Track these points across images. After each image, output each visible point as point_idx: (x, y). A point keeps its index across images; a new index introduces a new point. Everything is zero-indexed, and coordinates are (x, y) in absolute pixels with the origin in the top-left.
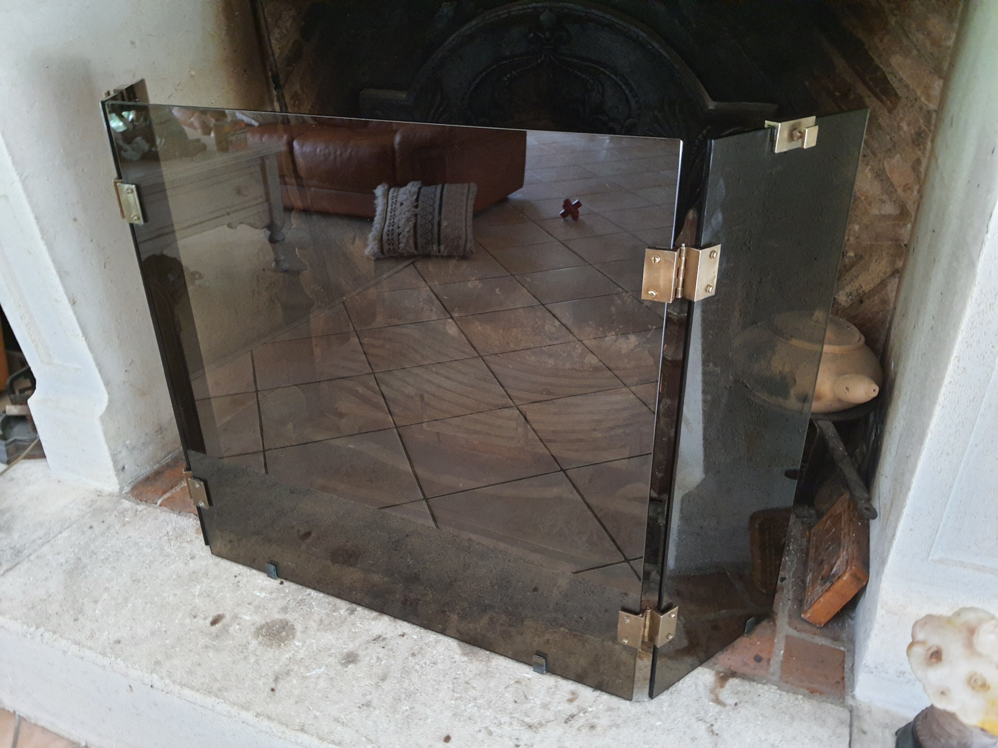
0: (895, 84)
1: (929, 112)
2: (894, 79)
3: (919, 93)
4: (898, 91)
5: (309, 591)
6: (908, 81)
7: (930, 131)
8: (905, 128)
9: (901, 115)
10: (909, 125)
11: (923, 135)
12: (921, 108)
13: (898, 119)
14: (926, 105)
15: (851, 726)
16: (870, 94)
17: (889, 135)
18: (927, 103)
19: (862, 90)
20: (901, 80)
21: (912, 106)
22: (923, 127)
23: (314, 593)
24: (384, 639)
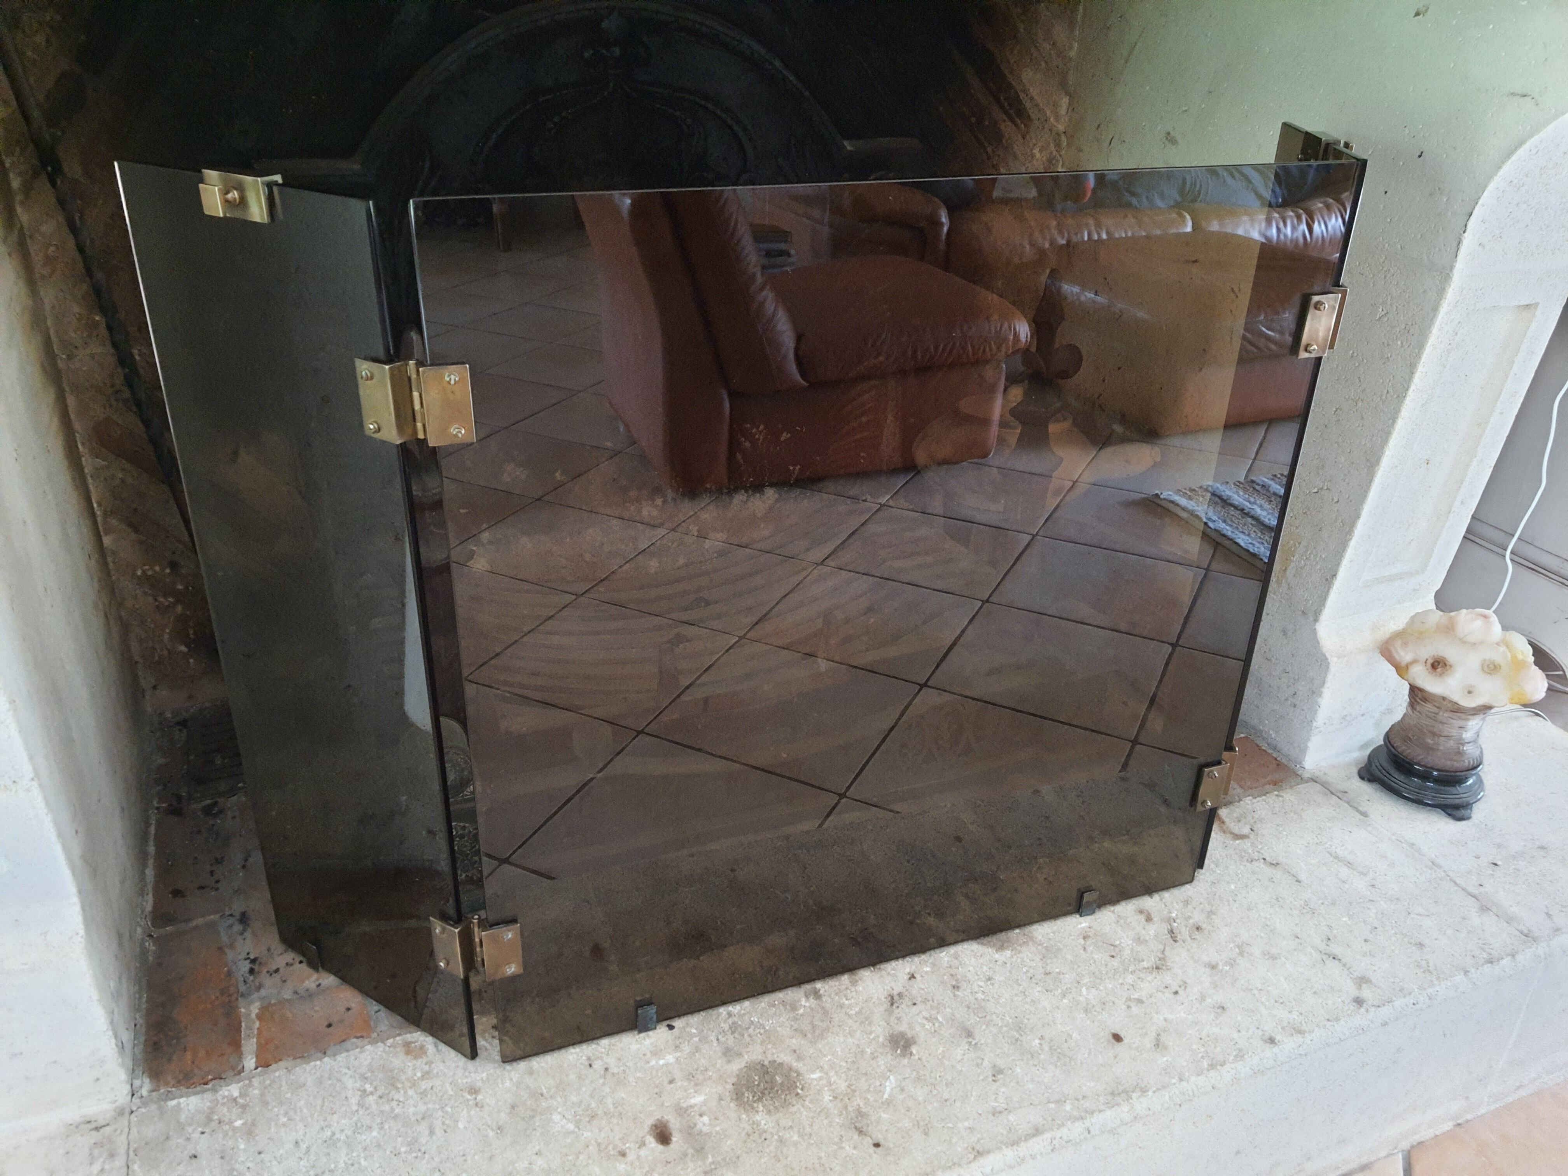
0: (1028, 105)
1: (1058, 134)
2: (1026, 98)
3: (1048, 113)
4: (1030, 112)
6: (1038, 99)
7: (1060, 156)
8: (1038, 155)
9: (1034, 141)
10: (1041, 151)
11: (1054, 162)
12: (1051, 130)
13: (1031, 145)
14: (1055, 126)
15: (1332, 793)
16: (1005, 117)
17: (1024, 165)
18: (1055, 124)
19: (998, 114)
20: (1032, 99)
21: (1043, 128)
22: (1055, 153)
23: (735, 1008)
24: (900, 995)
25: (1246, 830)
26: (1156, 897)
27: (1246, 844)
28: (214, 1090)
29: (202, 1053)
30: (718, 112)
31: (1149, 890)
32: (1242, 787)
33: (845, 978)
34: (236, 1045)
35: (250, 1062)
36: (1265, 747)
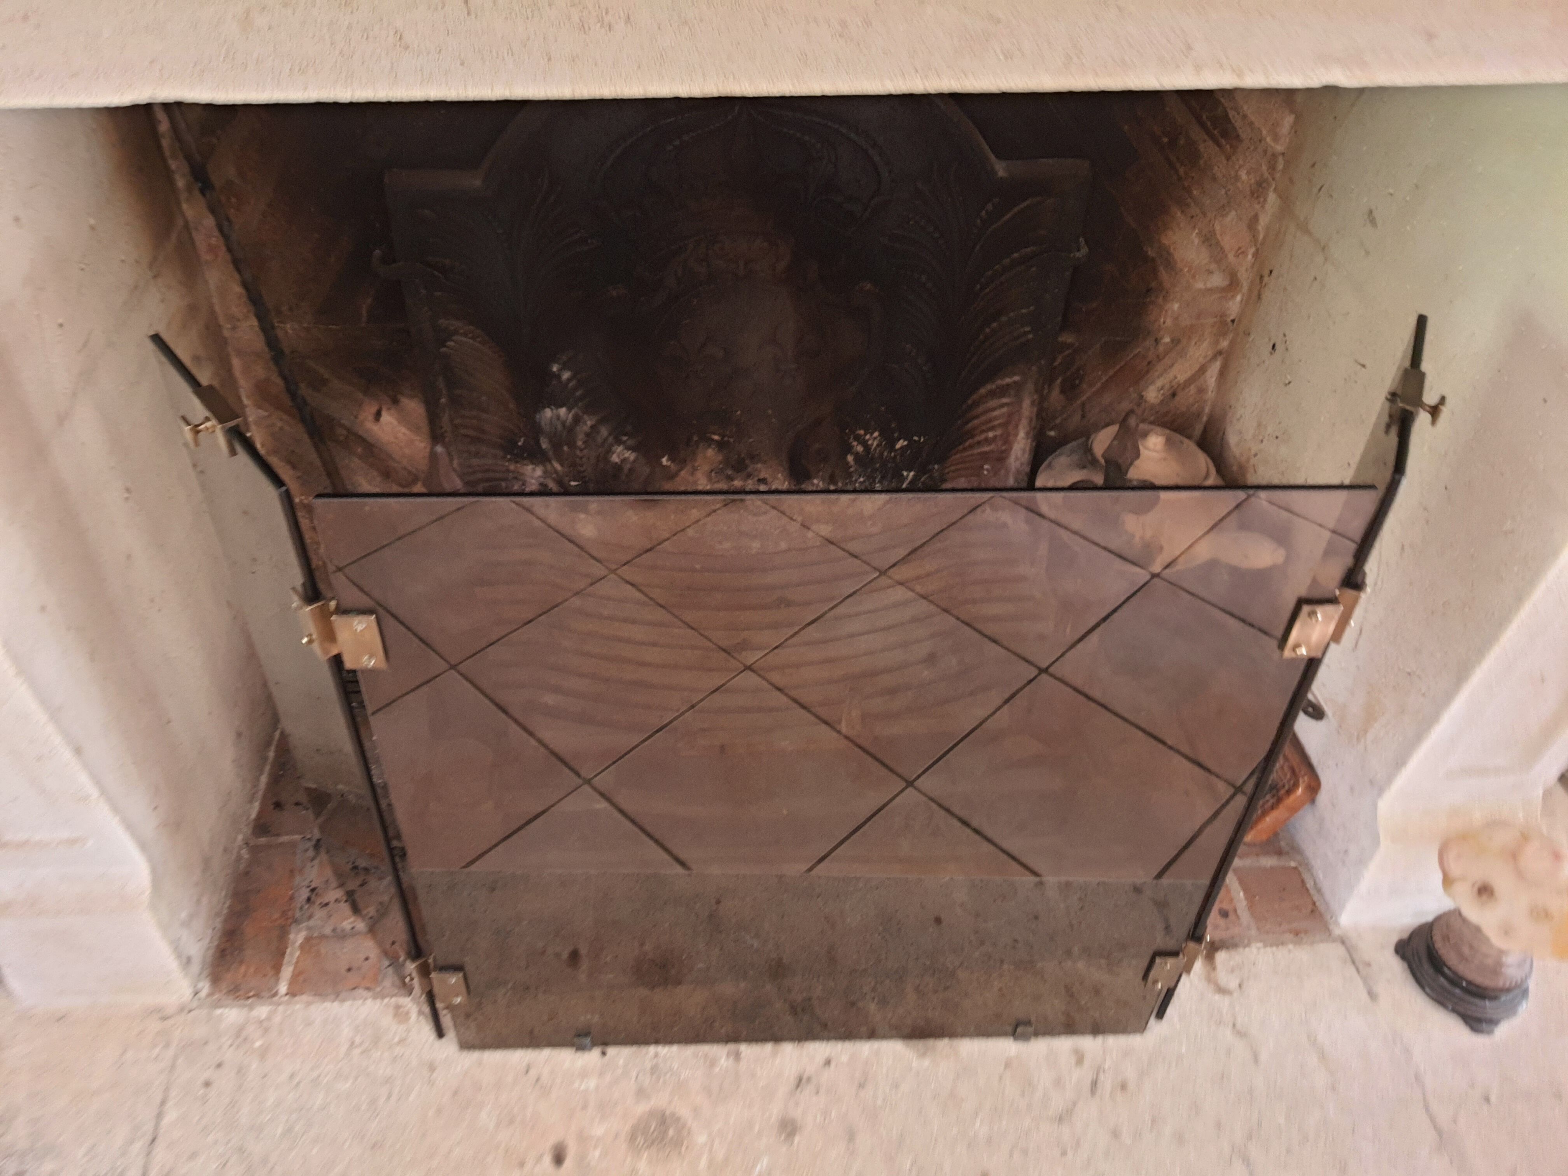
0: (1238, 123)
1: (1274, 156)
2: (1237, 116)
3: (1264, 132)
4: (1240, 132)
5: (652, 1049)
6: (1252, 118)
7: (1273, 179)
8: (1244, 176)
9: (1241, 162)
10: (1248, 173)
11: (1264, 185)
12: (1265, 152)
13: (1237, 167)
14: (1271, 147)
15: (1353, 962)
16: (1206, 137)
17: (1224, 187)
18: (1272, 144)
19: (1197, 133)
20: (1245, 117)
21: (1256, 149)
22: (1266, 175)
24: (809, 1079)
25: (1233, 984)
26: (1100, 1039)
27: (1223, 1002)
28: (251, 1008)
29: (252, 970)
30: (853, 136)
31: (1096, 1030)
32: (1258, 929)
33: (769, 1047)
34: (277, 968)
35: (283, 988)
36: (1310, 884)
